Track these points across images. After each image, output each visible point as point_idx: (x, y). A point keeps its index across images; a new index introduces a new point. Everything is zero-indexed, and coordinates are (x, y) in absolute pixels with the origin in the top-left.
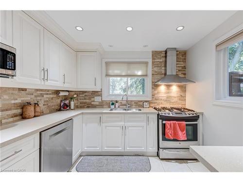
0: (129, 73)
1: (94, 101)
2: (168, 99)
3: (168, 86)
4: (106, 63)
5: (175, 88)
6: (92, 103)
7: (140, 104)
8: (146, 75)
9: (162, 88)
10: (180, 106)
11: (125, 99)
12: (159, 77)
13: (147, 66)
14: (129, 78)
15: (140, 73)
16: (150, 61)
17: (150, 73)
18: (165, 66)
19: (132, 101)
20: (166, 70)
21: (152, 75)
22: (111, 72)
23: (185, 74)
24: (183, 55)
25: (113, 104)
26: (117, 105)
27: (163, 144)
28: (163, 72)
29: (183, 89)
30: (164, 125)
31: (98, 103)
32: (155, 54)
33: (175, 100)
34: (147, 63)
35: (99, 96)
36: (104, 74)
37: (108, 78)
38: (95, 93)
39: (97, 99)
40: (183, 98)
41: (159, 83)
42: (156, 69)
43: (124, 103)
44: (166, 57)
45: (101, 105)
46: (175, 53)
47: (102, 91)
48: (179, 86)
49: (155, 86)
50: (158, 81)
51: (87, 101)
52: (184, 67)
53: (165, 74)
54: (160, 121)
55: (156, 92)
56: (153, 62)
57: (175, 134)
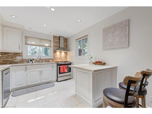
0: (41, 44)
1: (16, 59)
3: (61, 52)
4: (25, 37)
5: (63, 53)
6: (14, 61)
7: (47, 61)
8: (50, 47)
9: (58, 53)
10: (65, 61)
11: (39, 58)
12: (56, 48)
13: (51, 42)
14: (41, 47)
15: (47, 45)
16: (52, 40)
17: (52, 45)
18: (59, 43)
19: (42, 59)
20: (59, 45)
21: (54, 46)
22: (29, 42)
23: (67, 48)
24: (66, 40)
25: (31, 61)
26: (34, 61)
27: (59, 75)
28: (58, 46)
29: (66, 54)
30: (60, 68)
31: (19, 61)
32: (55, 37)
33: (63, 58)
34: (51, 41)
35: (20, 56)
36: (24, 43)
37: (26, 46)
38: (16, 54)
39: (18, 58)
40: (66, 57)
42: (55, 44)
43: (38, 60)
44: (59, 39)
45: (22, 61)
46: (63, 39)
47: (22, 53)
48: (65, 53)
49: (55, 52)
50: (56, 50)
51: (10, 59)
52: (67, 45)
53: (59, 47)
54: (58, 66)
55: (55, 54)
56: (54, 41)
57: (64, 70)
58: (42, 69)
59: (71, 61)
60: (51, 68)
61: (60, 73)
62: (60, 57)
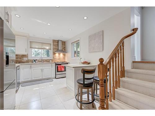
0: (42, 47)
1: (23, 60)
2: (59, 59)
3: (59, 54)
4: (30, 42)
5: (62, 55)
6: (22, 61)
7: (48, 61)
8: (50, 49)
9: (57, 55)
10: (63, 61)
11: (41, 59)
12: (56, 50)
14: (42, 50)
15: (48, 48)
16: (52, 44)
18: (58, 46)
19: (44, 60)
20: (58, 48)
21: (53, 49)
22: (33, 46)
23: (65, 50)
24: (64, 43)
25: (35, 61)
26: (37, 61)
27: (57, 73)
28: (57, 48)
29: (64, 55)
30: (57, 67)
31: (26, 61)
32: (54, 41)
33: (62, 59)
34: (51, 44)
35: (26, 57)
36: (29, 46)
37: (31, 49)
38: (24, 56)
39: (25, 59)
40: (64, 58)
41: (56, 53)
42: (54, 47)
43: (40, 60)
44: (58, 43)
45: (28, 61)
46: (61, 42)
47: (28, 55)
48: (63, 54)
49: (54, 54)
51: (19, 60)
52: (65, 47)
54: (56, 65)
55: (55, 56)
57: (61, 69)
58: (43, 68)
59: (68, 62)
60: (51, 67)
61: (58, 71)
62: (59, 58)
